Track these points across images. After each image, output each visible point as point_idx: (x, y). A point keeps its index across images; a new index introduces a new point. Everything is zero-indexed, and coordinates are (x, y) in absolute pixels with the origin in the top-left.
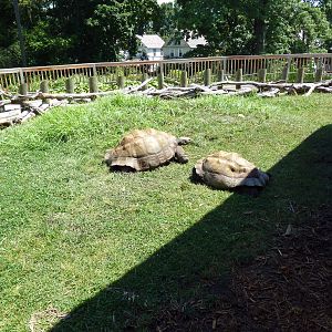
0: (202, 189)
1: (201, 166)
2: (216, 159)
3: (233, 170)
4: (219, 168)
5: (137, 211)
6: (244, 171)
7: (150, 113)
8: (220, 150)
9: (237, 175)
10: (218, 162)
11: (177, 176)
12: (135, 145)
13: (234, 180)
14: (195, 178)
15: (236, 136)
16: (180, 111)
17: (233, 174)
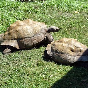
0: (52, 65)
1: (50, 48)
2: (61, 44)
3: (72, 51)
4: (63, 49)
5: (6, 83)
6: (80, 51)
7: (13, 12)
8: (63, 37)
9: (75, 54)
10: (62, 46)
11: (34, 56)
12: (16, 31)
13: (74, 58)
14: (47, 58)
15: (74, 27)
16: (35, 10)
17: (72, 54)
